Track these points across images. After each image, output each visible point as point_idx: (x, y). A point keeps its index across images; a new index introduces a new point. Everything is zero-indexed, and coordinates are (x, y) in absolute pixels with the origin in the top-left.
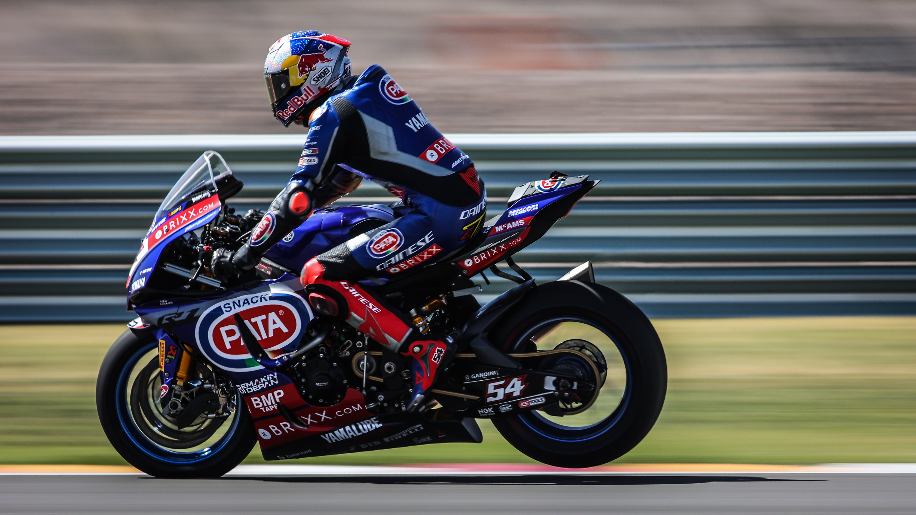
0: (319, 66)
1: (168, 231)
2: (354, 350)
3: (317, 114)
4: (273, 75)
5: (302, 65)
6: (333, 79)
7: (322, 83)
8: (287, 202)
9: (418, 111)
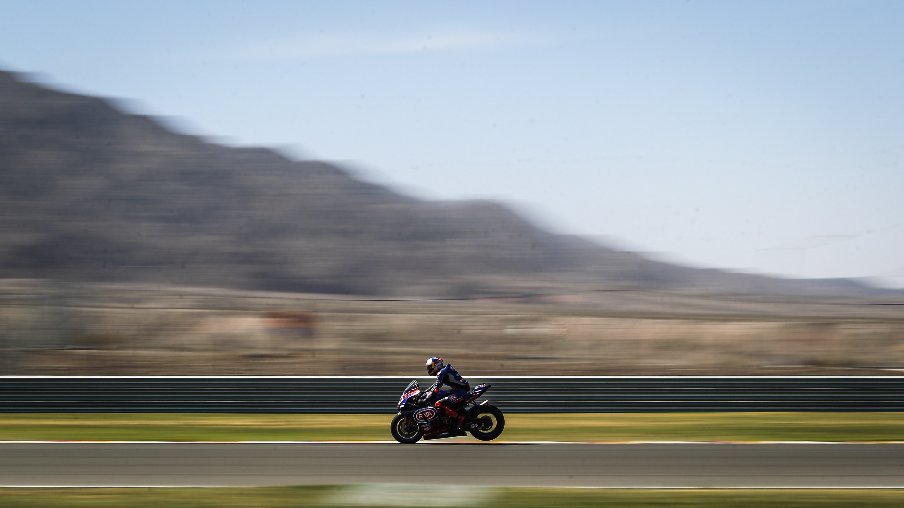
0: (438, 364)
1: (408, 396)
2: (444, 418)
3: (439, 373)
4: (429, 366)
5: (435, 364)
6: (440, 367)
7: (438, 367)
8: (434, 390)
9: (458, 373)
